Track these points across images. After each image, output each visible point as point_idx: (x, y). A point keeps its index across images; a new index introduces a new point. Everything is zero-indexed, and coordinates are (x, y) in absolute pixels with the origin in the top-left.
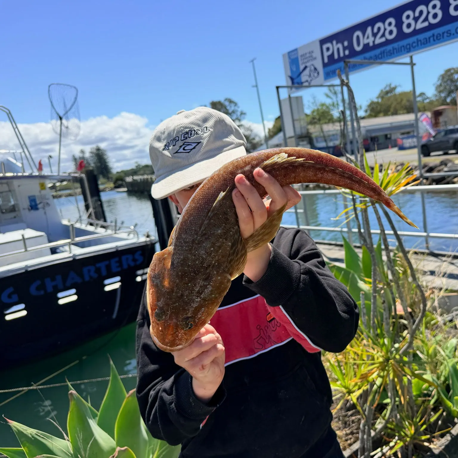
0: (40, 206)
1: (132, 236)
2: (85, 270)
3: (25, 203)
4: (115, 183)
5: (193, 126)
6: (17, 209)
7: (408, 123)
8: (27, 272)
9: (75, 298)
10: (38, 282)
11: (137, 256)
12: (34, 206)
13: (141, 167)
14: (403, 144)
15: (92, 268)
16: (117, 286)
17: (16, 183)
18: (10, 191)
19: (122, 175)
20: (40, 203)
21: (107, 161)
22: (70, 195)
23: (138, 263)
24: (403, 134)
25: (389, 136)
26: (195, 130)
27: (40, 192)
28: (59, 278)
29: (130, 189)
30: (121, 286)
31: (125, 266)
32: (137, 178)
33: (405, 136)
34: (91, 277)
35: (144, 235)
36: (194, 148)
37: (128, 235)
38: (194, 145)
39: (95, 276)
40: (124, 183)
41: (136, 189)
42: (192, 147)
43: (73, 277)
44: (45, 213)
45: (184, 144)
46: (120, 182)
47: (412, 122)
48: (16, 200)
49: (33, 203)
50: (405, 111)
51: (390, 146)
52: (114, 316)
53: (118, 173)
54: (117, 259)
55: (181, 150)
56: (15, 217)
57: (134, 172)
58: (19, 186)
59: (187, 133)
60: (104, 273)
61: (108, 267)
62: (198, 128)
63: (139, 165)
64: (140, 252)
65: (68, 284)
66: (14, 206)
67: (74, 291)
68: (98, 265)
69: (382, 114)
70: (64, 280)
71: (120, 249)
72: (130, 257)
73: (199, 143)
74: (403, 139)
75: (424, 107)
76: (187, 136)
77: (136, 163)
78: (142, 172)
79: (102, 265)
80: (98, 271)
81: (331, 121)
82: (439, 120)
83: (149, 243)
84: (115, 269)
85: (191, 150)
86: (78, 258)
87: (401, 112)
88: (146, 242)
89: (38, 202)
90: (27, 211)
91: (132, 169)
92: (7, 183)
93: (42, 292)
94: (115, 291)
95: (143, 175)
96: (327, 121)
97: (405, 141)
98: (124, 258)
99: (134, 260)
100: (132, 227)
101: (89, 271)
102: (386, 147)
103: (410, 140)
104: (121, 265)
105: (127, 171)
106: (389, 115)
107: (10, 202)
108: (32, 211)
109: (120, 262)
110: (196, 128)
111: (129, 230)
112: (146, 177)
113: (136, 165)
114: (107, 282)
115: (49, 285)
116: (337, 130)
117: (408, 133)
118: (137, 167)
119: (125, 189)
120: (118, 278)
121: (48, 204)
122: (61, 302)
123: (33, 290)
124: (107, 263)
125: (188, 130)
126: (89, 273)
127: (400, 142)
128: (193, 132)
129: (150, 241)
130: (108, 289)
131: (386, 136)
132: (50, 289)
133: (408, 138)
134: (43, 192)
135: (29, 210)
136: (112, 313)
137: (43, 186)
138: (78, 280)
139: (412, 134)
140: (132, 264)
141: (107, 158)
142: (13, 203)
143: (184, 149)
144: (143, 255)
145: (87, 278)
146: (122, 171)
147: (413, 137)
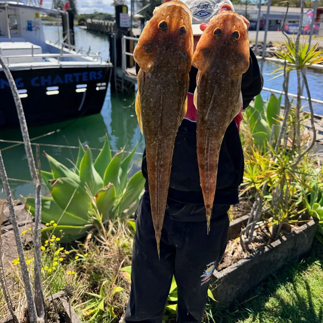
0: (34, 29)
1: (96, 60)
2: (66, 76)
3: (24, 25)
4: (79, 22)
5: (211, 3)
6: (18, 28)
7: (295, 14)
8: (31, 70)
9: (57, 92)
10: (37, 78)
11: (99, 73)
12: (30, 28)
13: (97, 14)
14: (289, 30)
15: (71, 76)
16: (84, 90)
17: (21, 10)
18: (15, 15)
19: (84, 17)
20: (34, 27)
21: (76, 5)
22: (48, 25)
23: (99, 78)
24: (290, 22)
25: (279, 22)
26: (211, 5)
27: (35, 19)
28: (50, 77)
29: (89, 28)
30: (86, 91)
31: (91, 79)
32: (95, 21)
33: (292, 24)
34: (69, 81)
35: (105, 61)
36: (206, 15)
37: (94, 59)
38: (206, 13)
39: (72, 81)
40: (85, 23)
41: (93, 29)
42: (205, 14)
43: (58, 79)
44: (36, 34)
45: (201, 11)
46: (82, 22)
47: (299, 14)
48: (19, 21)
49: (30, 26)
50: (295, 5)
51: (278, 29)
52: (80, 109)
53: (81, 15)
54: (87, 73)
55: (198, 14)
56: (17, 33)
57: (92, 17)
58: (23, 13)
59: (206, 5)
60: (77, 80)
61: (81, 77)
62: (213, 5)
63: (96, 12)
64: (101, 71)
65: (54, 83)
66: (16, 25)
67: (57, 88)
68: (75, 74)
69: (277, 4)
70: (53, 80)
71: (90, 67)
72: (95, 73)
73: (209, 13)
74: (289, 26)
75: (310, 5)
76: (205, 7)
77: (95, 10)
78: (98, 17)
79: (77, 75)
80: (74, 78)
81: (240, 3)
82: (320, 16)
83: (108, 67)
84: (84, 79)
85: (204, 16)
86: (63, 67)
87: (292, 5)
88: (106, 65)
89: (33, 25)
90: (25, 31)
91: (91, 14)
92: (14, 9)
93: (38, 85)
94: (82, 93)
95: (99, 19)
96: (237, 2)
97: (290, 27)
98: (91, 73)
99: (97, 76)
100: (97, 54)
101: (69, 77)
102: (276, 30)
103: (294, 28)
104: (88, 77)
105: (88, 15)
106: (282, 6)
107: (14, 22)
108: (29, 31)
109: (88, 75)
110: (212, 4)
111: (95, 55)
112: (101, 21)
113: (95, 11)
114: (78, 86)
115: (43, 80)
116: (243, 11)
117: (294, 22)
118: (95, 13)
119: (86, 27)
120: (86, 86)
121: (38, 28)
122: (49, 93)
123: (33, 82)
124: (80, 74)
125: (207, 4)
126: (68, 78)
127: (286, 28)
128: (209, 6)
129: (109, 65)
130: (78, 91)
131: (277, 21)
132: (43, 84)
133: (293, 26)
134: (37, 20)
135: (27, 30)
136: (79, 107)
137: (37, 15)
138: (61, 81)
139: (297, 23)
140: (95, 78)
141: (76, 3)
142: (16, 23)
143: (200, 14)
144: (103, 73)
145: (66, 82)
146: (84, 14)
147: (297, 26)
